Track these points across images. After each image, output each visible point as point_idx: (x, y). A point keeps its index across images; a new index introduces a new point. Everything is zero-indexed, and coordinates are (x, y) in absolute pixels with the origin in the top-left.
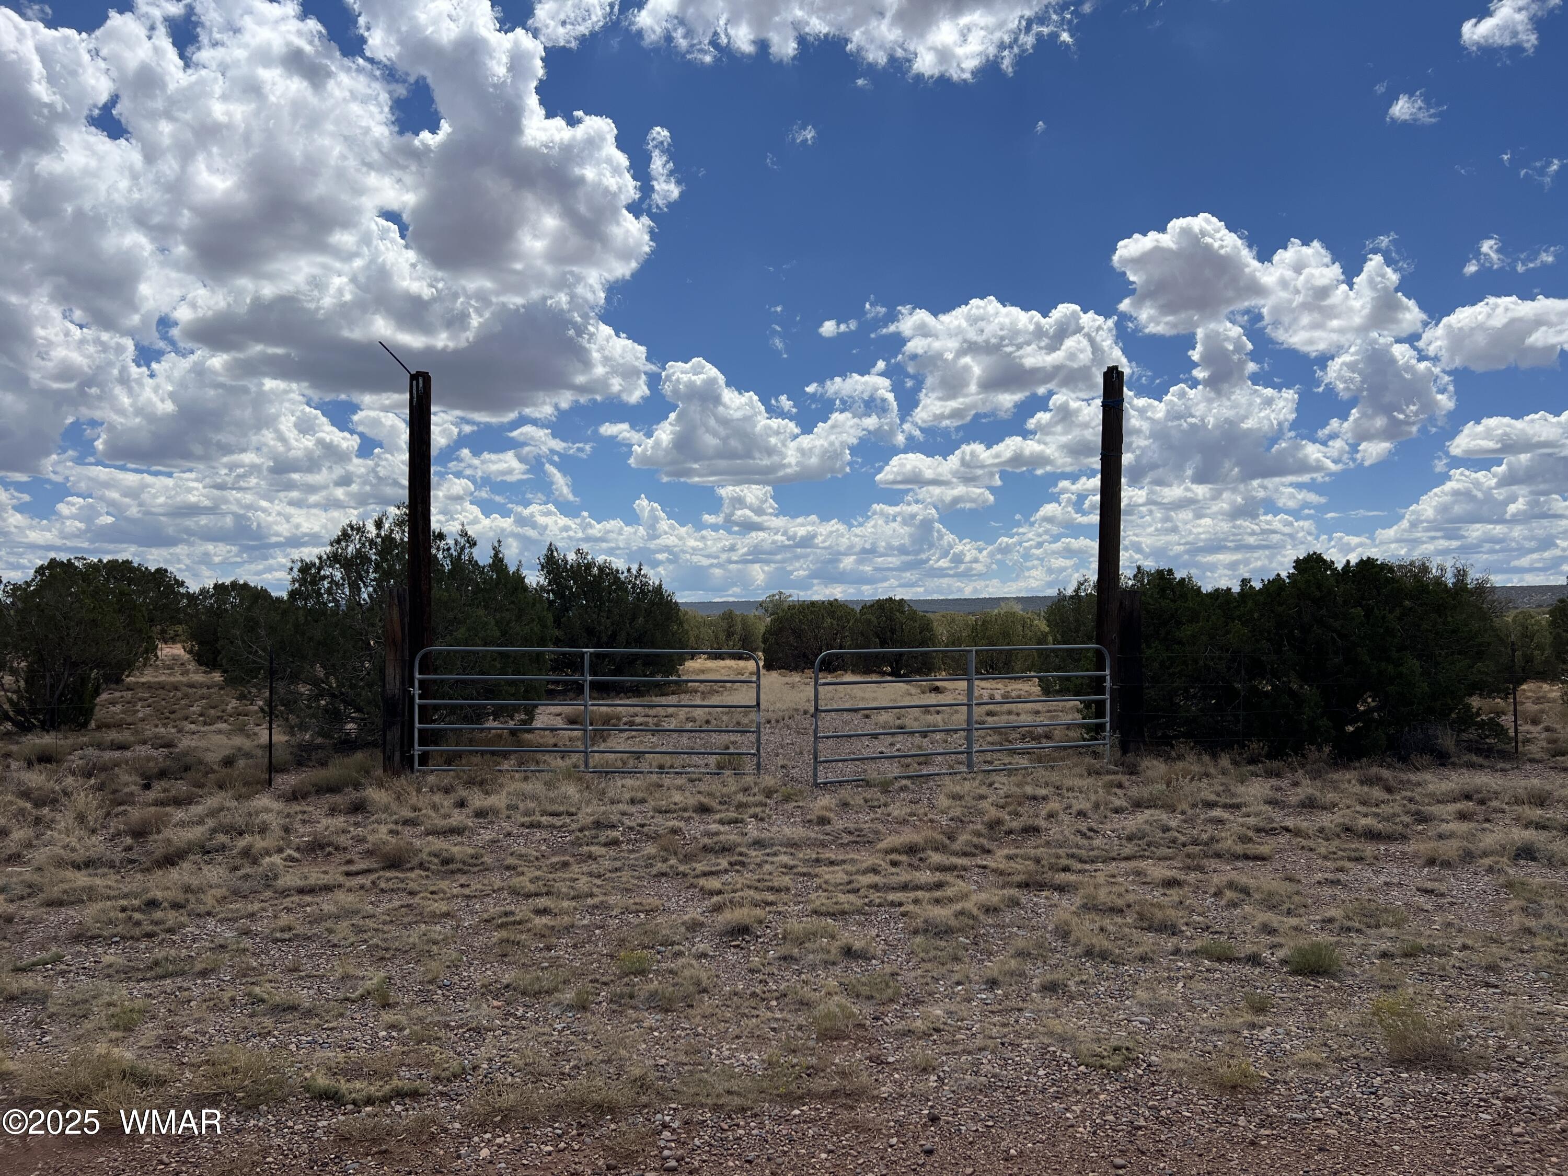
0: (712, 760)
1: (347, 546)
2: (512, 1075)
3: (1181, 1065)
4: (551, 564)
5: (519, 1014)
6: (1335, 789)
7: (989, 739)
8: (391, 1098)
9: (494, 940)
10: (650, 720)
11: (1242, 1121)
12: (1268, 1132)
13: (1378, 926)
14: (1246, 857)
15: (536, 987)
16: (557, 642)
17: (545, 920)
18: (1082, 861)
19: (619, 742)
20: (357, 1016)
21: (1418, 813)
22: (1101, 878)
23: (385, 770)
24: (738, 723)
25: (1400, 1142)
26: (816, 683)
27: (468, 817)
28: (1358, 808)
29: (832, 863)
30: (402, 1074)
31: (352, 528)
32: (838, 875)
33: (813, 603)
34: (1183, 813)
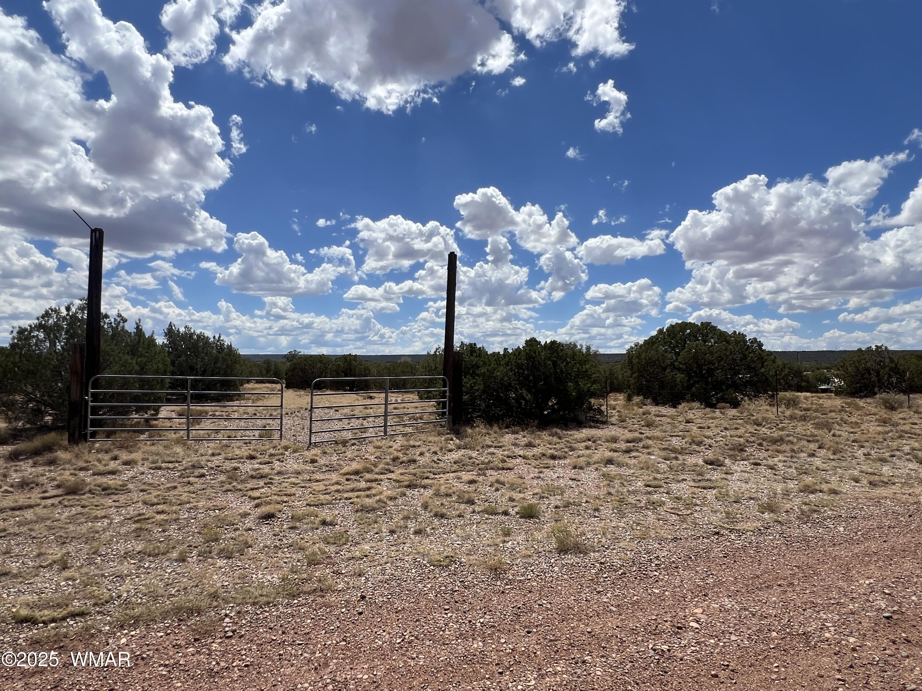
0: (257, 433)
1: (48, 320)
2: (141, 598)
3: (474, 561)
4: (170, 332)
5: (146, 566)
6: (540, 438)
7: (395, 420)
8: (67, 617)
9: (133, 529)
10: (224, 413)
11: (499, 583)
12: (509, 587)
13: (555, 495)
14: (503, 469)
15: (156, 551)
16: (173, 373)
17: (162, 516)
18: (434, 474)
19: (207, 424)
20: (47, 575)
21: (570, 447)
22: (442, 481)
23: (69, 441)
24: (271, 415)
25: (561, 585)
26: (312, 395)
27: (119, 465)
28: (548, 446)
29: (317, 481)
30: (74, 604)
31: (52, 310)
32: (321, 486)
33: (311, 356)
34: (478, 451)
